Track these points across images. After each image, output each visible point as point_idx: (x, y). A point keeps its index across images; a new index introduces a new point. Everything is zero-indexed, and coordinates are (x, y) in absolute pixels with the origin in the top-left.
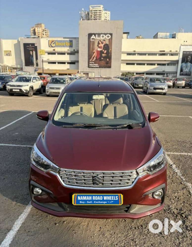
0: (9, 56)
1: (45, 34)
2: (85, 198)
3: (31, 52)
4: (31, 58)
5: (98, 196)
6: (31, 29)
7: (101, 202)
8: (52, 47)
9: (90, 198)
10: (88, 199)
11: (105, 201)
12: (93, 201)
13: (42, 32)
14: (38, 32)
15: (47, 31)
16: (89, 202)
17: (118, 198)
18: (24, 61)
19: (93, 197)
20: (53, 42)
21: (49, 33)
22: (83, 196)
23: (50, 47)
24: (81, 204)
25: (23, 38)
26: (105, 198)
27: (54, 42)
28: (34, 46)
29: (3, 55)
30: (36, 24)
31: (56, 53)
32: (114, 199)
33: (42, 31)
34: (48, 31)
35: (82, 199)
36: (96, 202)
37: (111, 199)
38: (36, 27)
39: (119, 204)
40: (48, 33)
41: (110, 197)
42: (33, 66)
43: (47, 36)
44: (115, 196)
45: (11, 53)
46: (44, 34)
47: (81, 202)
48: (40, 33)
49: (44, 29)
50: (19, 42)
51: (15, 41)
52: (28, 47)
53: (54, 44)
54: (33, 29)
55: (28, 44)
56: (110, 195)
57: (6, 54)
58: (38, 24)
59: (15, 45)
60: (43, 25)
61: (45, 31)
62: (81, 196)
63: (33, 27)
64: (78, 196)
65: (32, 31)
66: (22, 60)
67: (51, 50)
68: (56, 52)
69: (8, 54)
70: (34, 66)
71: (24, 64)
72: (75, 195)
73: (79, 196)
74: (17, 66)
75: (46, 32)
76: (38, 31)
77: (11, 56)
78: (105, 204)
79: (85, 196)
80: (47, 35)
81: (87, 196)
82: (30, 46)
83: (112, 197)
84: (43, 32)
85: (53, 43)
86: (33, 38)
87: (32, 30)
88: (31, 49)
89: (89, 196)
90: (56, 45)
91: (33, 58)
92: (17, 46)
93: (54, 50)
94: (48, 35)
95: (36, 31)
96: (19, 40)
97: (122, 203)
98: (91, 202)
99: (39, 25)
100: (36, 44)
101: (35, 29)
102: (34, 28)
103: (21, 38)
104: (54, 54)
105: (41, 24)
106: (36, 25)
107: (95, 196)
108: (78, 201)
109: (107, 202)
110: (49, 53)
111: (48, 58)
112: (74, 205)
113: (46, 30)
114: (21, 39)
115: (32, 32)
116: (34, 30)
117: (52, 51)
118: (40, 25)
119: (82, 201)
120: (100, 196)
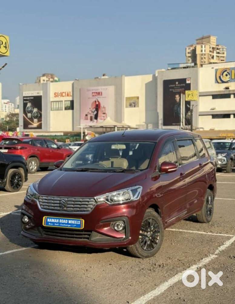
0: (135, 106)
1: (217, 56)
2: (53, 221)
3: (177, 96)
4: (175, 108)
5: (64, 219)
6: (187, 49)
7: (66, 225)
8: (223, 82)
9: (58, 221)
10: (55, 221)
11: (70, 224)
12: (59, 223)
13: (211, 53)
14: (201, 53)
15: (221, 50)
16: (57, 224)
17: (80, 222)
18: (161, 116)
19: (60, 220)
20: (226, 71)
21: (225, 53)
22: (52, 218)
23: (218, 83)
24: (50, 225)
25: (163, 70)
26: (70, 222)
27: (228, 73)
28: (184, 85)
29: (124, 106)
30: (198, 38)
31: (232, 94)
32: (77, 223)
33: (210, 51)
34: (225, 50)
35: (51, 221)
36: (62, 225)
37: (75, 223)
38: (198, 44)
39: (80, 228)
40: (223, 53)
41: (74, 221)
42: (178, 124)
43: (222, 59)
44: (78, 220)
45: (138, 103)
46: (215, 57)
47: (49, 224)
48: (206, 55)
49: (214, 47)
50: (155, 78)
51: (149, 78)
52: (173, 88)
53: (228, 76)
54: (192, 48)
55: (173, 81)
56: (74, 220)
57: (128, 104)
58: (203, 38)
59: (148, 85)
60: (213, 39)
61: (218, 49)
62: (50, 218)
63: (192, 46)
64: (47, 218)
65: (189, 53)
66: (158, 113)
67: (220, 88)
68: (231, 92)
69: (133, 103)
70: (180, 125)
71: (161, 121)
72: (45, 217)
73: (49, 218)
74: (147, 127)
75: (218, 51)
76: (202, 51)
77: (138, 106)
78: (70, 227)
79: (53, 218)
80: (221, 57)
81: (55, 219)
82: (175, 84)
83: (76, 221)
84: (213, 52)
85: (226, 73)
86: (184, 68)
87: (188, 51)
88: (179, 90)
89: (57, 219)
90: (231, 78)
91: (180, 109)
92: (150, 87)
93: (227, 88)
94: (223, 57)
95: (198, 52)
96: (157, 75)
97: (83, 227)
98: (58, 224)
99: (204, 40)
100: (188, 80)
101: (195, 48)
102: (194, 46)
103: (159, 70)
104: (227, 96)
105: (209, 37)
106: (197, 40)
107: (62, 219)
108: (47, 223)
109: (71, 226)
110: (215, 96)
111: (212, 107)
112: (44, 225)
113: (219, 47)
114: (159, 73)
115: (190, 55)
116: (194, 52)
117: (222, 91)
118: (207, 39)
119: (51, 222)
120: (66, 219)
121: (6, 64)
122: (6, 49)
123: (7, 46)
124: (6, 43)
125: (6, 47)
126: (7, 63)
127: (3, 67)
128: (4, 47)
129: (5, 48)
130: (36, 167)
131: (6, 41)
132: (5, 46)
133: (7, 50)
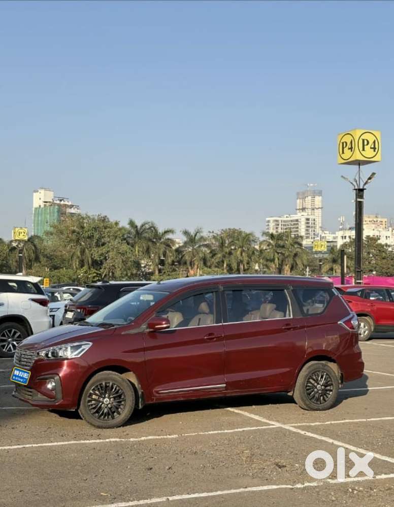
121: (374, 174)
122: (375, 151)
123: (377, 146)
124: (374, 142)
125: (374, 148)
126: (375, 172)
127: (370, 178)
128: (371, 148)
129: (373, 150)
130: (367, 332)
131: (375, 138)
132: (373, 146)
133: (376, 153)
